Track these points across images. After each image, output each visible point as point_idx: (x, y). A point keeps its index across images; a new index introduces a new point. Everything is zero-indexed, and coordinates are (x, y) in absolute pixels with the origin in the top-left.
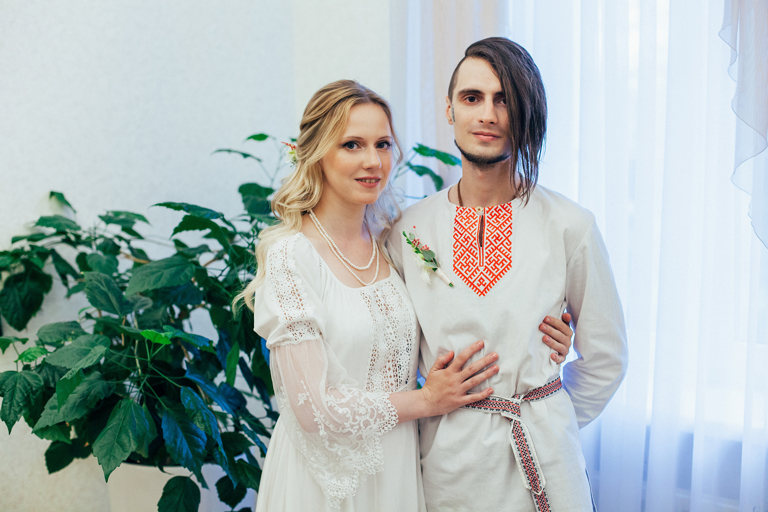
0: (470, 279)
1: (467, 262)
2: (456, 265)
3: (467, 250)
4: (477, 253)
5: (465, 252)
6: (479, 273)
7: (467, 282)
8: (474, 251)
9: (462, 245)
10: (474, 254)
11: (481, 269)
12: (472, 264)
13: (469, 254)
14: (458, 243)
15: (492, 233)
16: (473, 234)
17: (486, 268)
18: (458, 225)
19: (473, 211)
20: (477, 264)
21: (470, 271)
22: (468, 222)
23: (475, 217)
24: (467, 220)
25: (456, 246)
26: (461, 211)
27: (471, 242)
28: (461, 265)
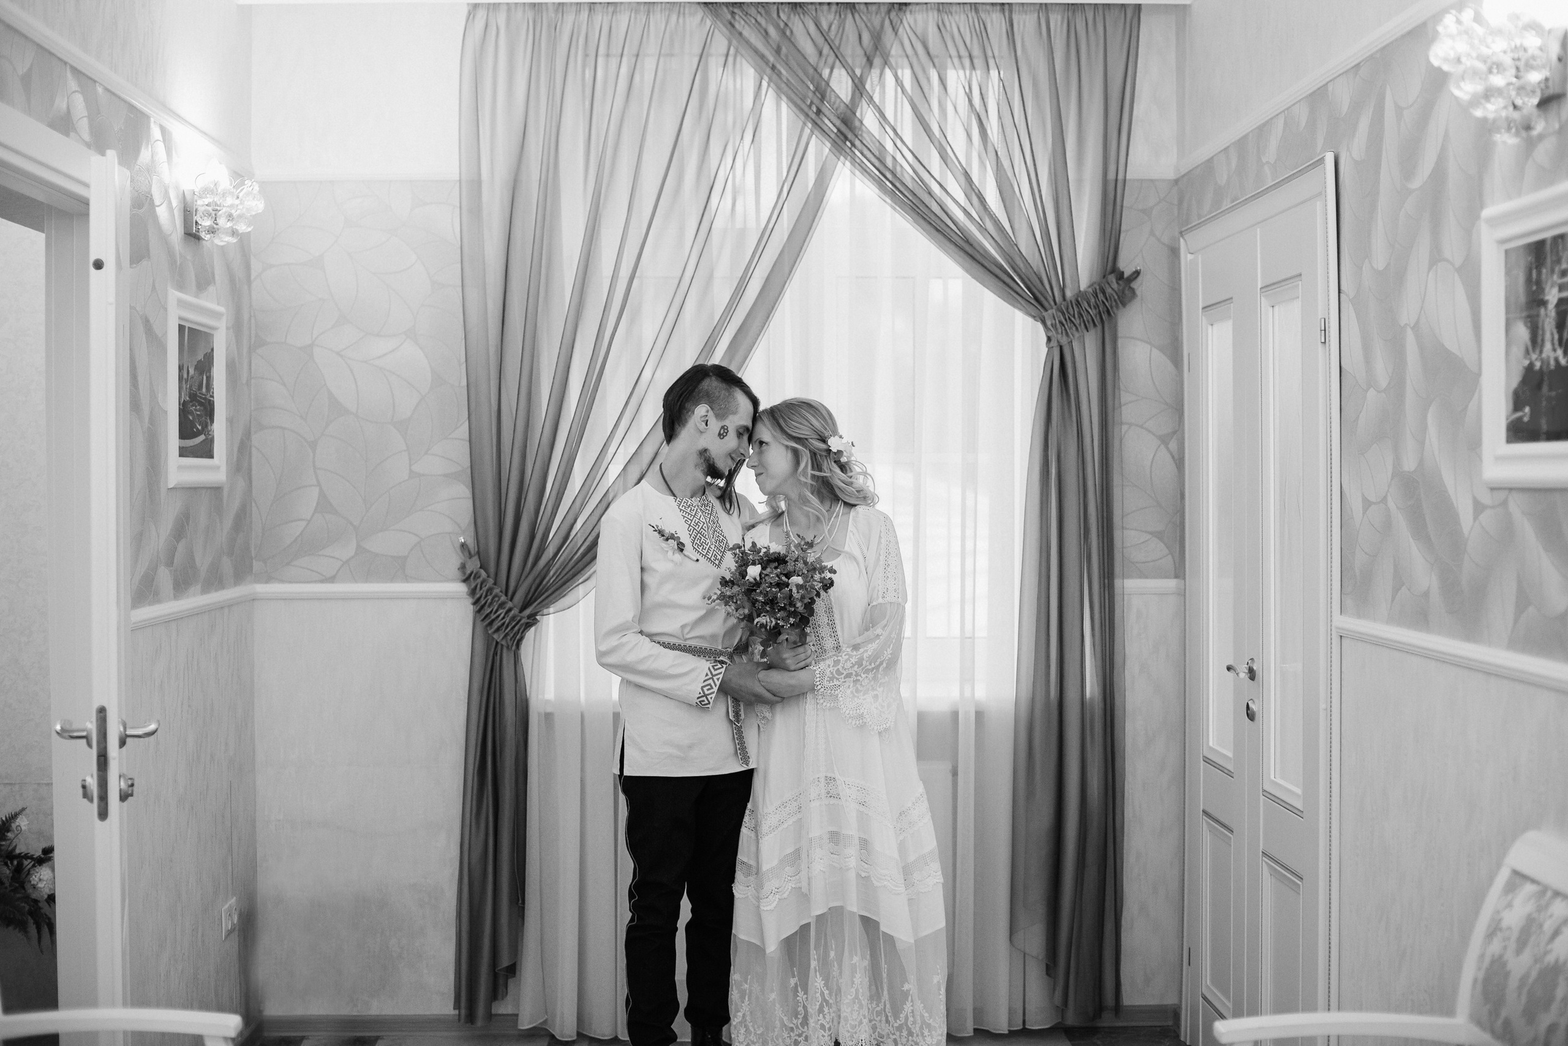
0: (707, 555)
1: (701, 542)
2: (694, 546)
3: (698, 532)
4: (706, 535)
5: (697, 535)
6: (713, 550)
7: (706, 558)
8: (704, 533)
12: (705, 543)
13: (701, 536)
14: (691, 527)
15: (710, 519)
16: (701, 520)
17: (715, 546)
18: (685, 513)
19: (690, 501)
20: (708, 543)
21: (705, 549)
22: (691, 510)
23: (694, 506)
24: (689, 508)
25: (689, 529)
26: (679, 501)
27: (701, 525)
28: (697, 545)
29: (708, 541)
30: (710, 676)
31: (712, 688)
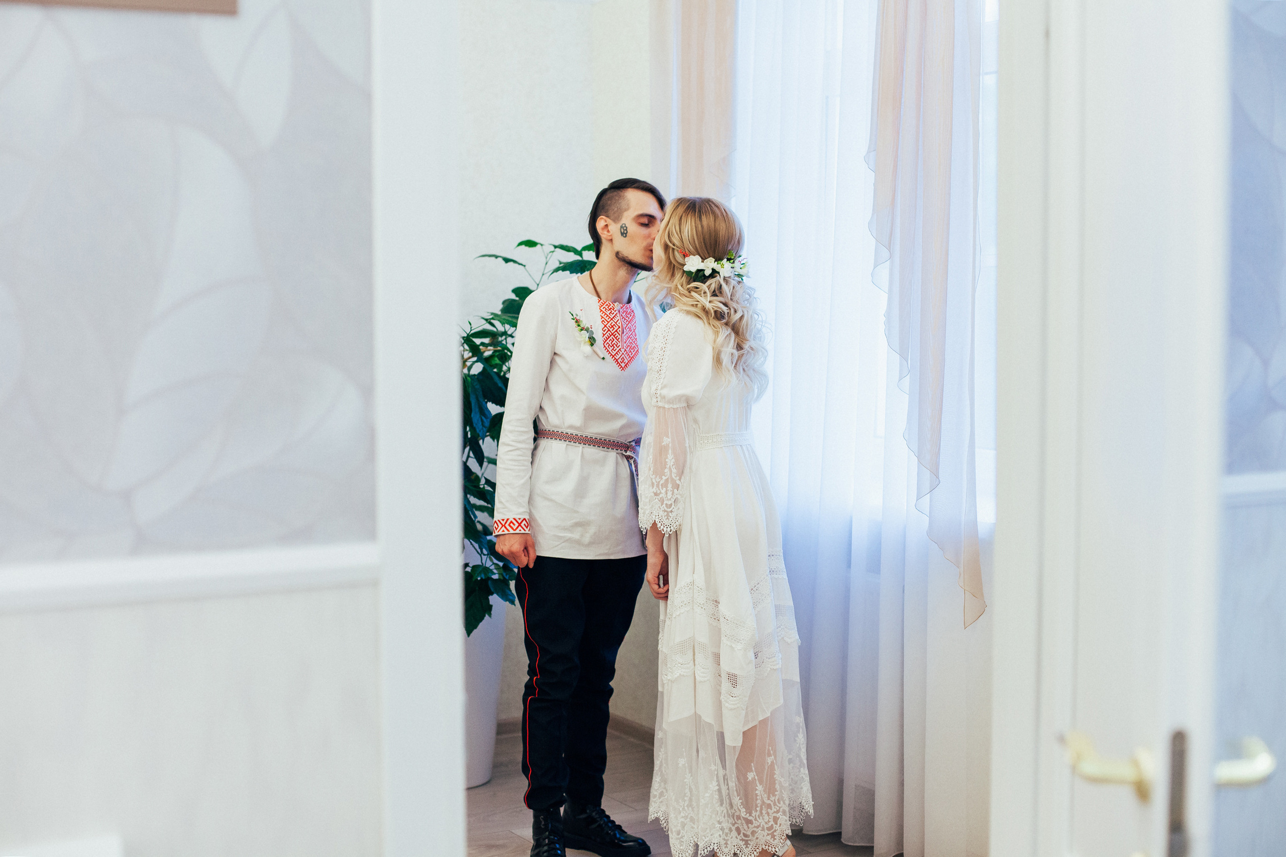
1: (613, 343)
2: (605, 344)
3: (612, 334)
4: (619, 338)
5: (611, 336)
6: (621, 353)
7: (614, 358)
8: (617, 336)
9: (609, 330)
10: (617, 338)
11: (623, 350)
12: (616, 345)
13: (614, 338)
14: (606, 328)
15: (627, 325)
16: (618, 323)
17: (625, 350)
18: (604, 314)
19: (612, 305)
20: (619, 346)
21: (615, 351)
22: (611, 313)
23: (615, 310)
24: (610, 311)
25: (604, 330)
26: (602, 303)
27: (616, 329)
28: (608, 344)
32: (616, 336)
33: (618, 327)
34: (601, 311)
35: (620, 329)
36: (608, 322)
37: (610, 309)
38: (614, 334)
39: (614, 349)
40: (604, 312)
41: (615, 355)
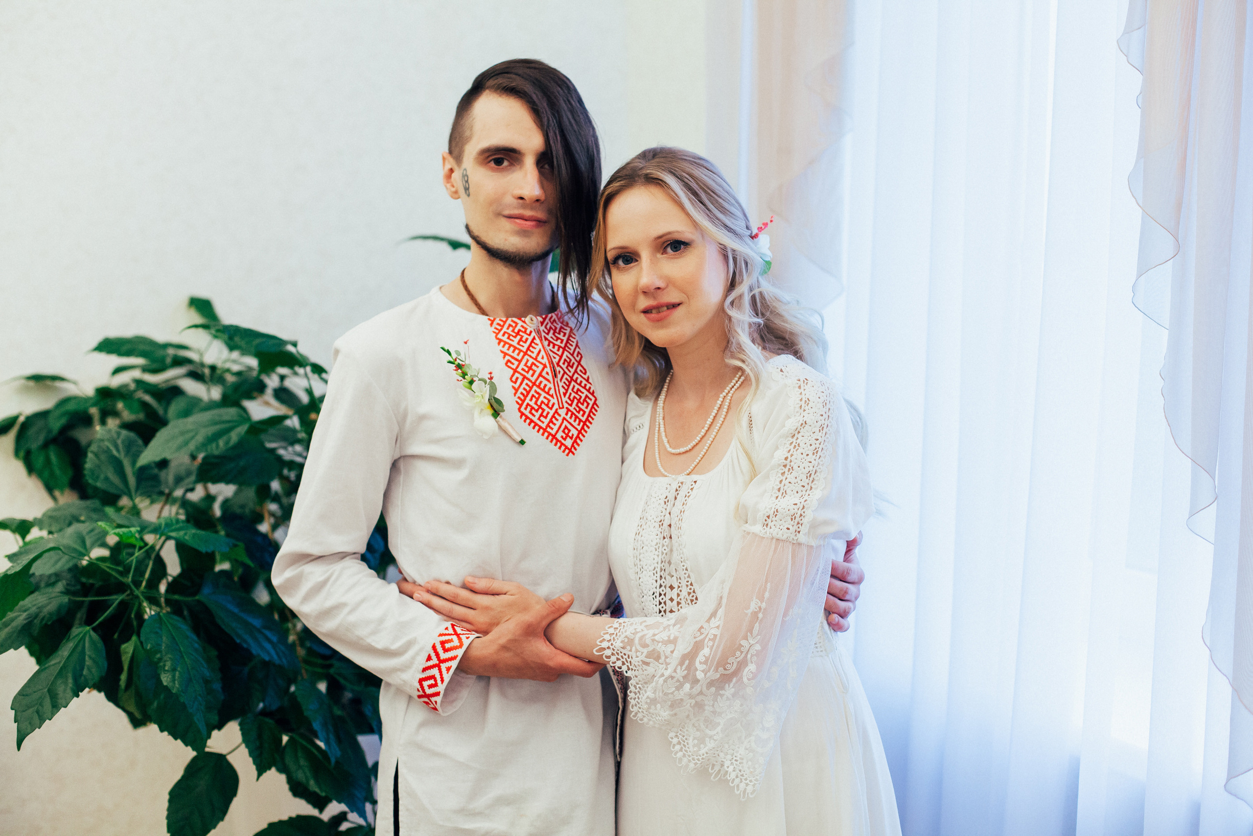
0: (549, 429)
1: (539, 403)
2: (522, 409)
3: (534, 384)
4: (550, 389)
5: (531, 388)
6: (560, 419)
7: (546, 434)
8: (545, 386)
9: (525, 377)
10: (546, 389)
11: (563, 412)
12: (547, 405)
13: (539, 390)
14: (517, 375)
15: (561, 357)
16: (539, 359)
17: (568, 410)
18: (507, 346)
19: (520, 323)
20: (553, 405)
21: (546, 417)
22: (521, 340)
23: (528, 332)
24: (519, 337)
25: (514, 379)
26: (498, 324)
27: (538, 371)
28: (529, 408)
29: (553, 401)
30: (435, 661)
31: (436, 685)
32: (542, 386)
33: (541, 367)
34: (500, 341)
35: (548, 369)
36: (520, 361)
37: (518, 334)
38: (537, 383)
39: (545, 414)
40: (506, 343)
41: (548, 426)
